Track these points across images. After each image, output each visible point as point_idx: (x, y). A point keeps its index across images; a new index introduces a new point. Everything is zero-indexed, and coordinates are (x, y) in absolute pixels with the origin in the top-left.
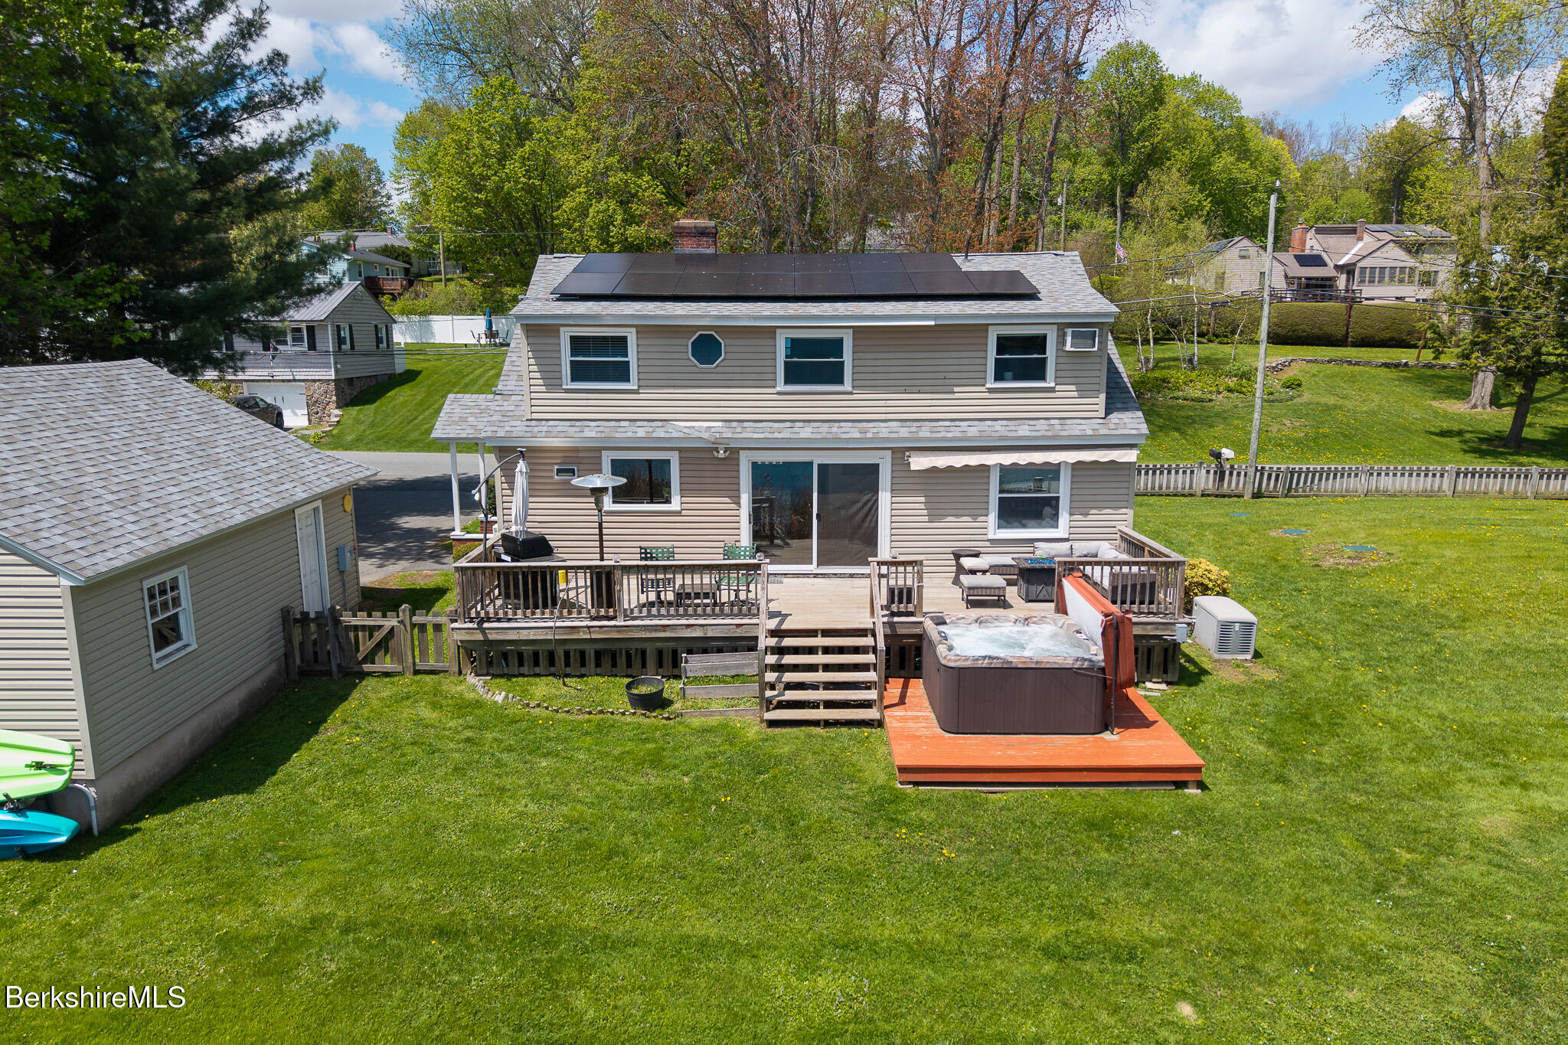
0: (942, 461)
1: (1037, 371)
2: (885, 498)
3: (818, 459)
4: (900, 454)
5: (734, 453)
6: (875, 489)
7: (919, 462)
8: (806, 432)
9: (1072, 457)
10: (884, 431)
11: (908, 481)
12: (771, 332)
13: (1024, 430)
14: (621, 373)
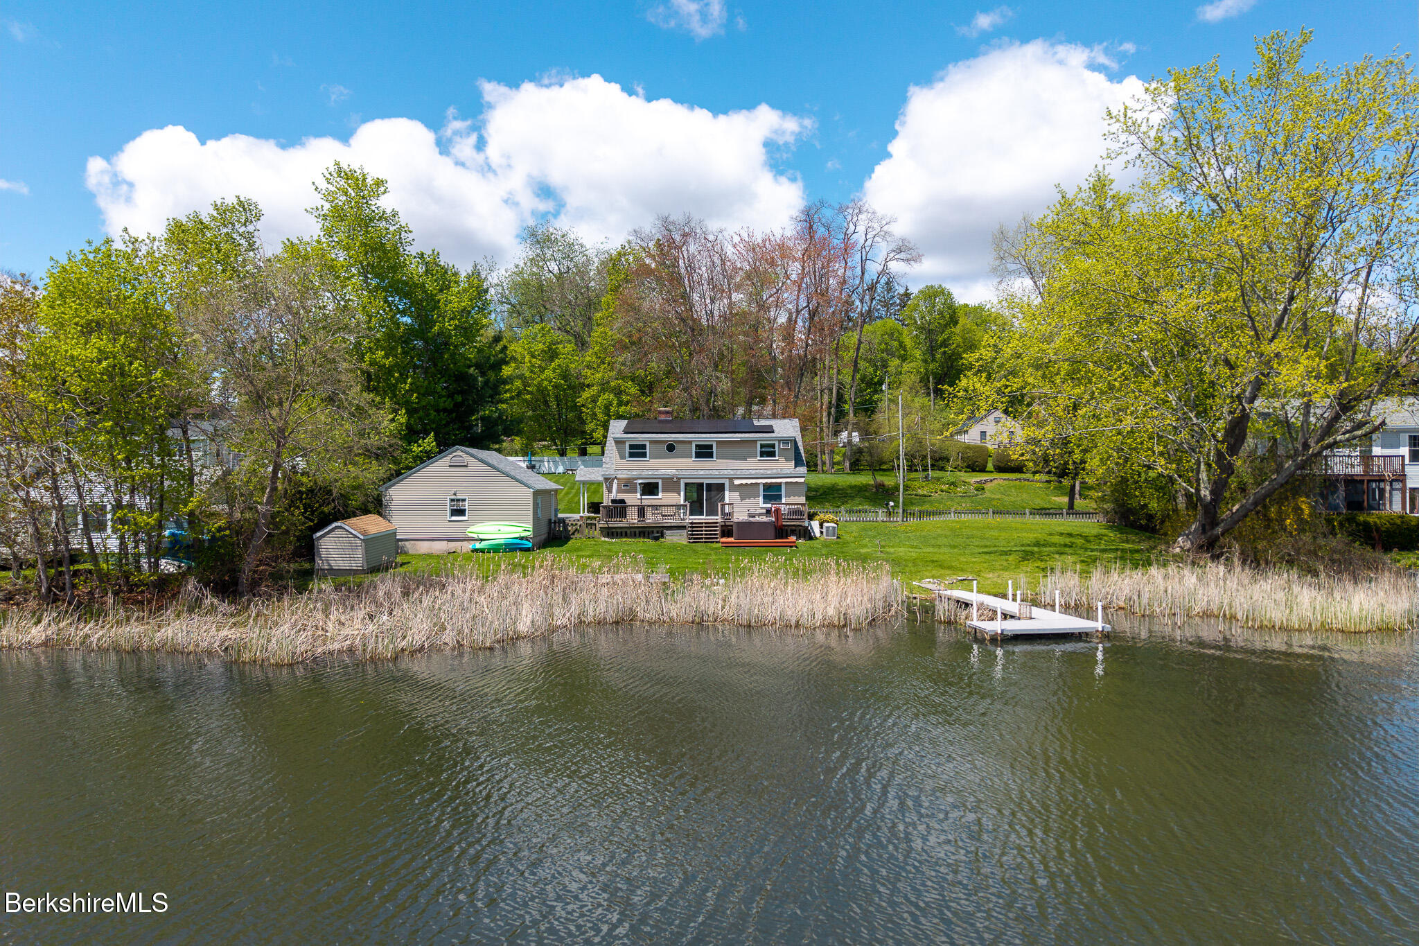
0: (744, 482)
1: (772, 454)
2: (727, 493)
3: (706, 481)
4: (731, 479)
5: (679, 479)
6: (724, 490)
7: (737, 482)
8: (702, 473)
9: (784, 480)
10: (726, 472)
11: (734, 488)
12: (690, 442)
13: (769, 472)
14: (644, 455)
